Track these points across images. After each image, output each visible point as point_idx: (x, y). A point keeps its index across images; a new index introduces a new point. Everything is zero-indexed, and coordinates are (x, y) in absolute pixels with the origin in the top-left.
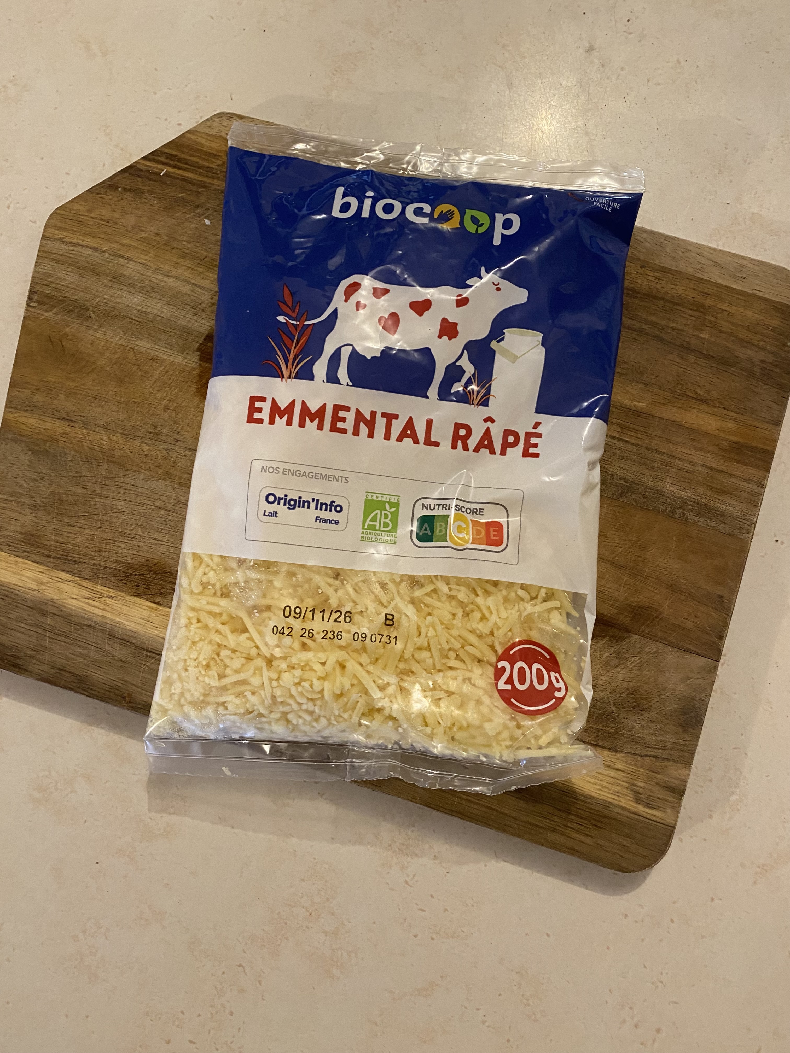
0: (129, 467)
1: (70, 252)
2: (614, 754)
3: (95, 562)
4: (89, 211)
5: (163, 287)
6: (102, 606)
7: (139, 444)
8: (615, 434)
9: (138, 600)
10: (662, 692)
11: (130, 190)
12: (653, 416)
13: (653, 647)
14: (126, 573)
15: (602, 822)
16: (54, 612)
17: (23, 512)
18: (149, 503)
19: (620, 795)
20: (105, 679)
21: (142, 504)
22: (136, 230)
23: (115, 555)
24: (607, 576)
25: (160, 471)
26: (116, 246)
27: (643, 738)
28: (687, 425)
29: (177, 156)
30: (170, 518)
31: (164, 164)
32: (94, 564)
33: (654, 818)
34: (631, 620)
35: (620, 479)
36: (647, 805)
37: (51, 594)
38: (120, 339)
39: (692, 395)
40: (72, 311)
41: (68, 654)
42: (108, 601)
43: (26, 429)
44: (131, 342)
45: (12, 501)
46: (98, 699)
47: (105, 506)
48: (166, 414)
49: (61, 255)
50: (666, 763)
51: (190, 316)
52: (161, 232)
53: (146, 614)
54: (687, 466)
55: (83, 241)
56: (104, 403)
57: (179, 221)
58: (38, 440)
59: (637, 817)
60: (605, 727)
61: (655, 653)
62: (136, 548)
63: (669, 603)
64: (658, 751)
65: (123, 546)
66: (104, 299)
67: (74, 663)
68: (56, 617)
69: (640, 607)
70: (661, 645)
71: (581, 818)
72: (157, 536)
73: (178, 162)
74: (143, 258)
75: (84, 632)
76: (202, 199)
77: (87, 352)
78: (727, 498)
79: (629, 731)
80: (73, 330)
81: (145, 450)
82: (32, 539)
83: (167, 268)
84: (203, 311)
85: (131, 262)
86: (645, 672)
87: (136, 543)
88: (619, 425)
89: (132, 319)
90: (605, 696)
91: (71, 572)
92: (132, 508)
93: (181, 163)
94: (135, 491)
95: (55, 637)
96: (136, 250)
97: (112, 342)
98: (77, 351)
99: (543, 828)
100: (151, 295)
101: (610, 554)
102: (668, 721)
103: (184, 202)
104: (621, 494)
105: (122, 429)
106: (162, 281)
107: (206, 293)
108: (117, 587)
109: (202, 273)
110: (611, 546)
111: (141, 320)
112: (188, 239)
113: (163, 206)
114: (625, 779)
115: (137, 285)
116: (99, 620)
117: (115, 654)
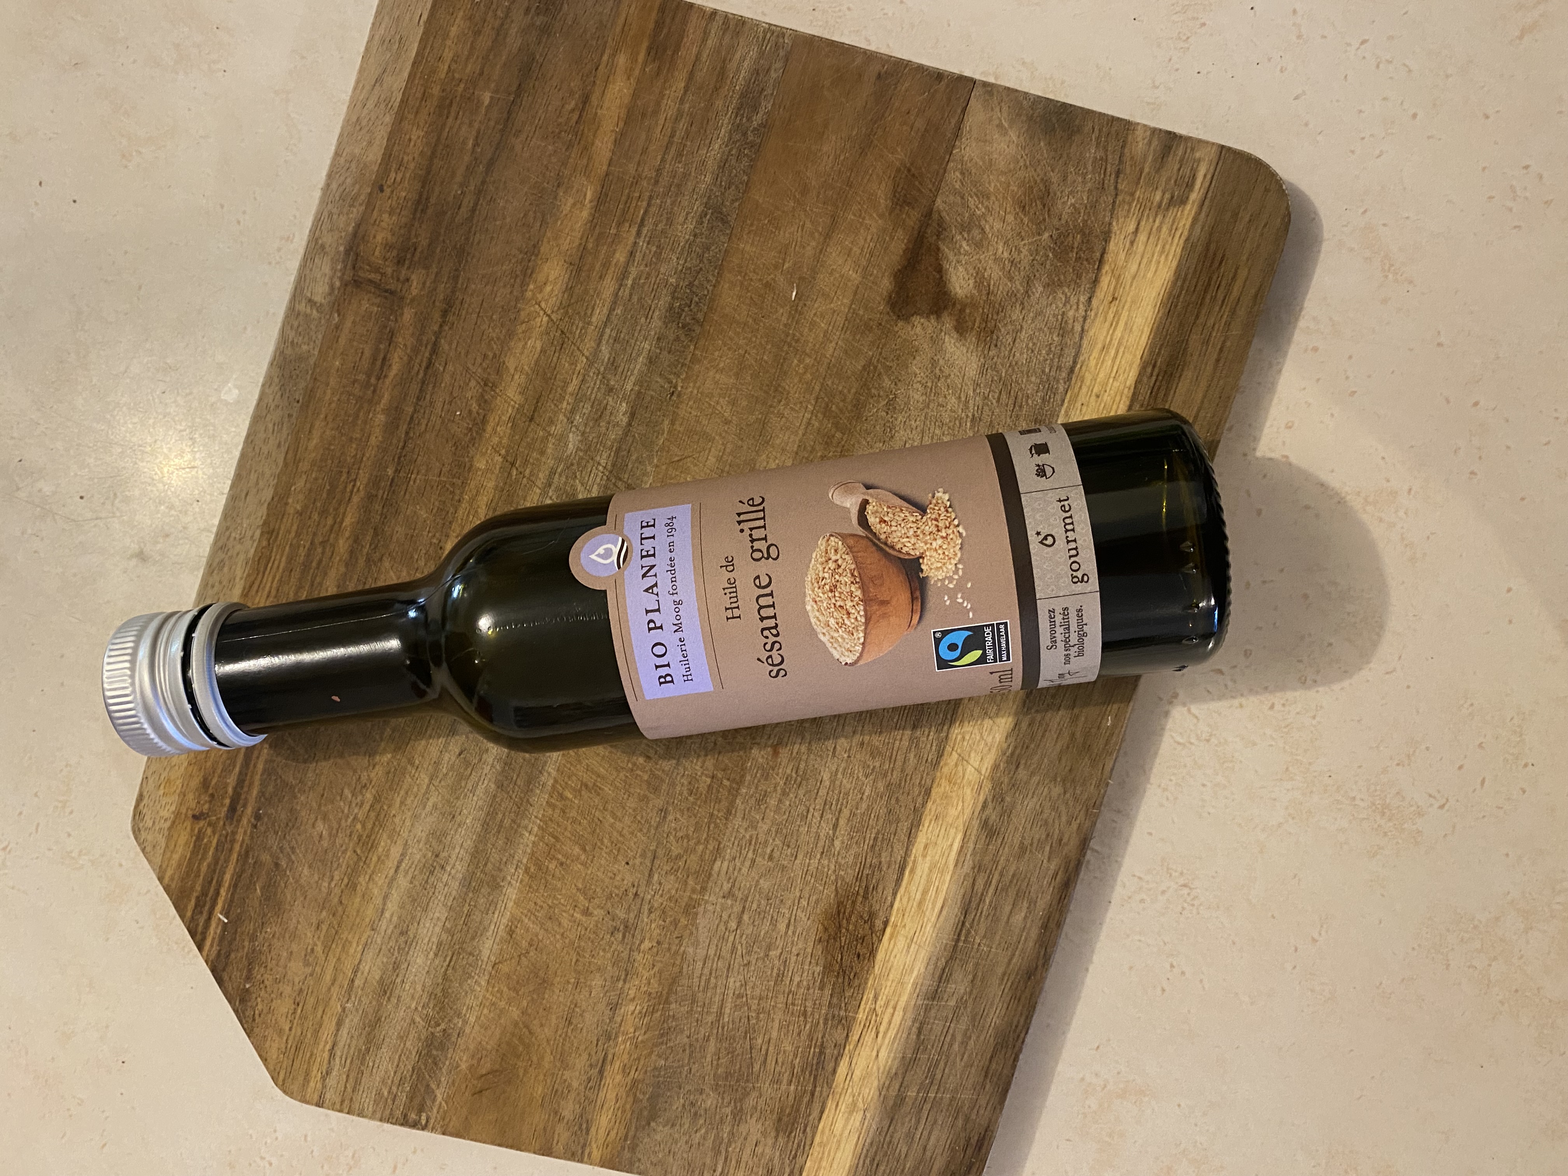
0: (676, 969)
1: (343, 1062)
2: (1113, 236)
3: (821, 1022)
4: (281, 1032)
5: (399, 917)
6: (890, 1010)
7: (641, 955)
8: (634, 230)
9: (880, 956)
10: (1021, 162)
11: (250, 971)
12: (607, 175)
13: (953, 176)
14: (838, 973)
15: (1215, 254)
16: (897, 1087)
17: (744, 1134)
19: (1174, 227)
20: (1000, 1005)
21: (734, 948)
22: (311, 959)
23: (811, 991)
24: (847, 243)
25: (683, 921)
26: (335, 990)
27: (1090, 191)
28: (621, 124)
29: (197, 898)
30: (755, 906)
31: (209, 919)
32: (825, 1024)
33: (1209, 177)
34: (913, 208)
35: (702, 223)
36: (1190, 186)
37: (870, 1092)
38: (479, 985)
39: (575, 117)
40: (435, 1059)
41: (963, 1064)
42: (881, 1002)
43: (615, 1131)
44: (484, 966)
45: (727, 1151)
46: (1032, 1016)
47: (736, 1007)
48: (596, 913)
49: (348, 1076)
50: (1127, 159)
51: (446, 876)
52: (314, 921)
53: (901, 942)
54: (682, 125)
55: (326, 1042)
56: (577, 1010)
57: (298, 893)
58: (633, 1112)
59: (1207, 202)
60: (1073, 248)
61: (962, 173)
62: (800, 958)
63: (889, 152)
64: (1109, 170)
65: (797, 979)
66: (416, 1008)
67: (977, 1054)
68: (905, 1083)
69: (895, 196)
70: (951, 164)
71: (1209, 284)
72: (782, 927)
73: (207, 895)
74: (355, 949)
75: (929, 1040)
76: (265, 857)
77: (498, 1037)
78: (732, 66)
79: (1079, 213)
80: (465, 1059)
81: (650, 945)
82: (785, 1119)
83: (370, 912)
84: (437, 856)
85: (361, 967)
86: (992, 189)
87: (794, 958)
88: (619, 225)
89: (448, 966)
90: (1027, 247)
91: (837, 1058)
92: (740, 965)
93: (208, 891)
95: (936, 1082)
96: (342, 960)
97: (484, 997)
98: (497, 1050)
99: (1224, 342)
100: (412, 936)
101: (814, 239)
102: (1065, 155)
103: (269, 886)
104: (724, 222)
105: (618, 980)
106: (391, 920)
107: (410, 851)
108: (861, 988)
109: (379, 858)
110: (802, 237)
111: (450, 953)
112: (327, 879)
113: (275, 918)
114: (1151, 220)
115: (396, 958)
116: (910, 1015)
117: (962, 991)
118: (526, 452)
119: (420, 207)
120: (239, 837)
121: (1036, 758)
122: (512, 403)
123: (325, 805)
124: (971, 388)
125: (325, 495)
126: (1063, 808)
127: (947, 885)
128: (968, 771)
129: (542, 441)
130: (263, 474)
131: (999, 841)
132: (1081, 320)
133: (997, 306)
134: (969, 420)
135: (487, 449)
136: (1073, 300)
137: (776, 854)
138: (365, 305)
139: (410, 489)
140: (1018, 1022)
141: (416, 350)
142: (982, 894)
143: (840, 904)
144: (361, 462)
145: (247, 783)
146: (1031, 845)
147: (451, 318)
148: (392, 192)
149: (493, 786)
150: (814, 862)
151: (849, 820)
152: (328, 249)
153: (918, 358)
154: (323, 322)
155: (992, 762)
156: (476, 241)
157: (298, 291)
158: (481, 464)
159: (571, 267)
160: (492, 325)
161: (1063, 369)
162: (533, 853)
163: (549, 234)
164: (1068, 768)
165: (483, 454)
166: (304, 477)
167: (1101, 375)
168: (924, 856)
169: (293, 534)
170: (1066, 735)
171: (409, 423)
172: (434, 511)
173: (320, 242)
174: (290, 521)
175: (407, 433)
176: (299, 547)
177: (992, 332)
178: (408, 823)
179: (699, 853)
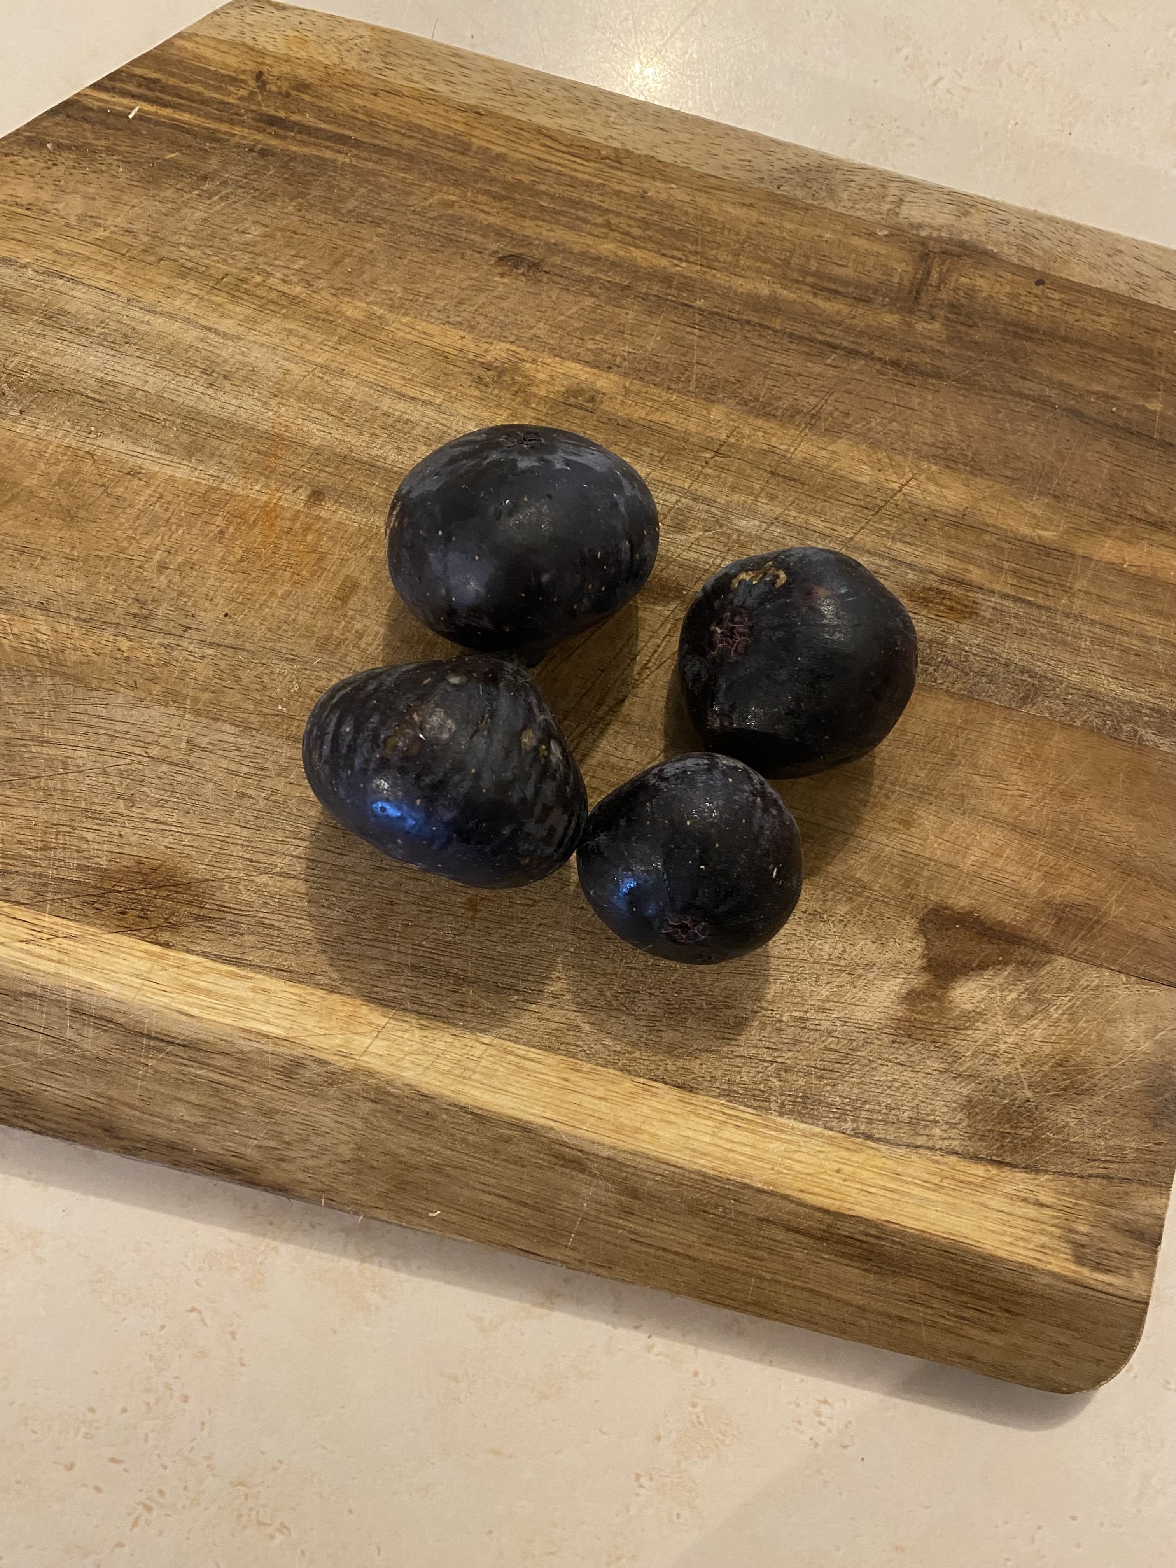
0: (95, 683)
2: (1033, 1176)
3: (37, 869)
5: (145, 333)
6: (55, 955)
7: (111, 638)
8: (1008, 590)
9: (125, 940)
10: (1114, 1058)
11: (69, 148)
12: (1073, 555)
13: (1093, 977)
14: (100, 888)
15: (1017, 1303)
18: (137, 751)
19: (1047, 1251)
21: (123, 754)
22: (86, 224)
23: (75, 855)
24: (1008, 851)
25: (157, 689)
26: (48, 255)
27: (1084, 1144)
28: (1133, 570)
29: (159, 81)
30: (180, 778)
31: (133, 96)
32: (34, 875)
33: (1111, 1290)
34: (1053, 930)
35: (1022, 673)
36: (1098, 1267)
38: (65, 436)
39: (1138, 514)
42: (66, 944)
44: (88, 441)
46: (57, 1137)
47: (50, 761)
48: (162, 578)
50: (1126, 1187)
51: (201, 389)
52: (137, 226)
53: (143, 966)
54: (1136, 644)
56: (39, 560)
57: (170, 205)
59: (1080, 1289)
60: (1016, 1128)
61: (1097, 987)
62: (116, 839)
63: (1118, 896)
64: (1111, 1166)
65: (90, 836)
66: (30, 357)
69: (1066, 906)
70: (1107, 973)
71: (981, 1298)
72: (155, 814)
73: (162, 92)
74: (102, 278)
75: (21, 1007)
76: (214, 163)
79: (1058, 1133)
81: (124, 648)
83: (151, 296)
84: (226, 377)
85: (80, 287)
86: (1080, 1024)
87: (116, 831)
88: (1015, 572)
89: (87, 397)
90: (1014, 1072)
92: (104, 763)
93: (169, 94)
94: (108, 729)
96: (89, 263)
97: (50, 443)
99: (912, 1322)
100: (123, 349)
101: (1011, 810)
102: (1126, 1111)
103: (177, 168)
104: (1024, 699)
105: (78, 610)
106: (142, 322)
107: (230, 343)
108: (82, 917)
109: (220, 305)
110: (1012, 796)
111: (104, 398)
112: (190, 241)
113: (137, 178)
114: (1055, 1222)
115: (94, 331)
116: (50, 982)
117: (86, 1046)
118: (733, 469)
119: (1020, 330)
120: (237, 130)
121: (385, 1124)
122: (792, 449)
123: (284, 237)
124: (842, 1014)
125: (668, 224)
126: (324, 1160)
127: (220, 1020)
128: (364, 1039)
129: (748, 487)
130: (688, 149)
131: (277, 1083)
132: (930, 1144)
133: (942, 1040)
134: (802, 1014)
135: (733, 420)
136: (954, 1133)
137: (246, 802)
138: (900, 268)
139: (681, 327)
140: (50, 1120)
141: (849, 330)
142: (209, 1065)
143: (188, 885)
144: (709, 267)
145: (306, 138)
146: (275, 1123)
147: (891, 371)
148: (1037, 296)
149: (317, 443)
150: (238, 851)
151: (293, 892)
152: (963, 219)
153: (874, 946)
154: (878, 217)
155: (378, 1069)
156: (985, 399)
157: (913, 186)
158: (716, 413)
159: (960, 516)
160: (885, 421)
161: (870, 1127)
162: (232, 496)
163: (998, 487)
164: (375, 1164)
165: (727, 415)
166: (688, 199)
167: (865, 1174)
168: (254, 990)
169: (618, 187)
170: (419, 1159)
171: (760, 325)
172: (655, 358)
173: (972, 211)
174: (634, 183)
175: (749, 322)
176: (601, 195)
177: (909, 1036)
178: (266, 339)
179: (244, 706)
